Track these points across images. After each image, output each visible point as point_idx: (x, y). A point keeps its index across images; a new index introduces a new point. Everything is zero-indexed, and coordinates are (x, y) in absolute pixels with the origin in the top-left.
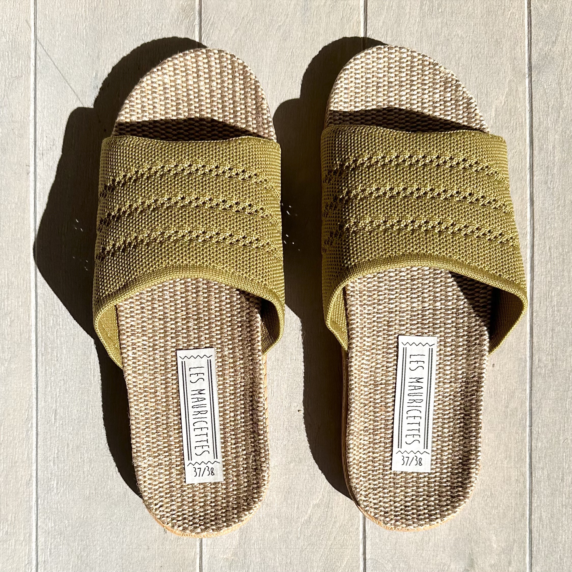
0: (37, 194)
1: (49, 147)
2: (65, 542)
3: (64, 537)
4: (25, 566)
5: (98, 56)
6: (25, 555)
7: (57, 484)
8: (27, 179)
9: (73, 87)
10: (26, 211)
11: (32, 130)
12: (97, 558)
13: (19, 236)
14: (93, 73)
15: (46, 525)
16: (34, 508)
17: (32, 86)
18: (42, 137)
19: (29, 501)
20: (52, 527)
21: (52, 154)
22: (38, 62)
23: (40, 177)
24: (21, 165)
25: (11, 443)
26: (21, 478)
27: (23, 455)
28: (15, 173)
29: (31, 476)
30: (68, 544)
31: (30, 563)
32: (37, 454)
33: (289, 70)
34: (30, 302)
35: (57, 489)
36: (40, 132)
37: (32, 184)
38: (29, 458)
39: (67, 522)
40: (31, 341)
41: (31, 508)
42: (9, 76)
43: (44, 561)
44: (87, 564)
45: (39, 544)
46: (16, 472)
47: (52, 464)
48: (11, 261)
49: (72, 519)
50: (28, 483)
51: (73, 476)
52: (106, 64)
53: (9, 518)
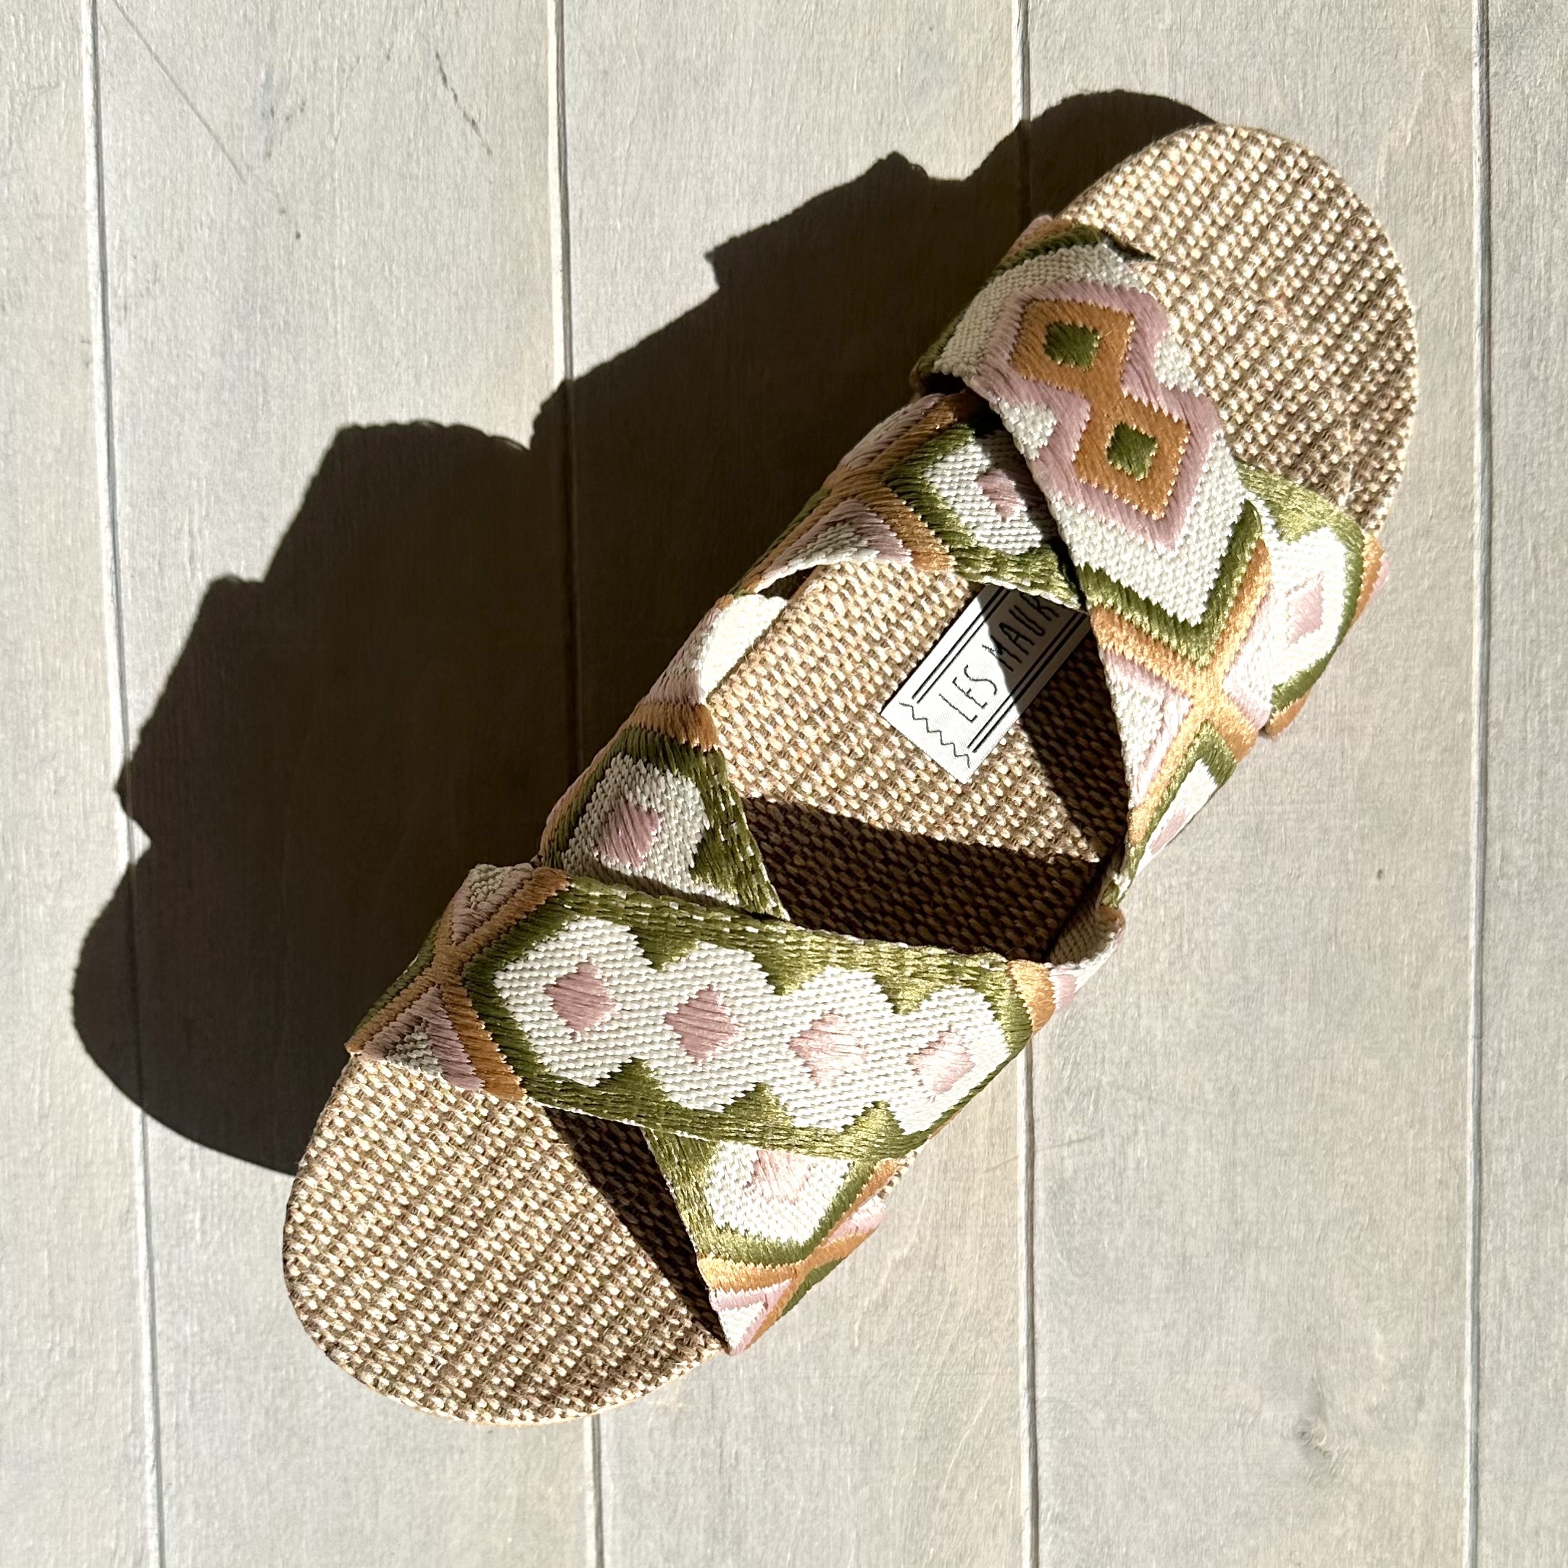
0: (116, 422)
1: (142, 287)
2: (229, 1373)
3: (229, 1360)
4: (126, 1439)
5: (272, 23)
6: (124, 1411)
7: (203, 1219)
8: (86, 380)
9: (205, 115)
10: (87, 471)
11: (93, 240)
12: (317, 1413)
13: (69, 542)
14: (258, 73)
15: (179, 1330)
16: (143, 1286)
17: (88, 112)
18: (122, 260)
19: (129, 1267)
20: (193, 1335)
21: (151, 307)
22: (102, 44)
23: (122, 372)
24: (66, 340)
25: (72, 1112)
26: (106, 1206)
27: (107, 1141)
28: (52, 362)
29: (132, 1200)
30: (240, 1380)
31: (137, 1430)
32: (145, 1142)
33: (810, 53)
34: (108, 725)
35: (204, 1233)
36: (116, 243)
37: (99, 393)
38: (123, 1153)
39: (233, 1320)
40: (114, 833)
41: (134, 1283)
42: (21, 84)
43: (177, 1425)
44: (291, 1429)
45: (162, 1380)
46: (91, 1190)
47: (186, 1167)
48: (50, 611)
49: (246, 1312)
50: (125, 1218)
51: (244, 1197)
52: (294, 46)
53: (77, 1314)
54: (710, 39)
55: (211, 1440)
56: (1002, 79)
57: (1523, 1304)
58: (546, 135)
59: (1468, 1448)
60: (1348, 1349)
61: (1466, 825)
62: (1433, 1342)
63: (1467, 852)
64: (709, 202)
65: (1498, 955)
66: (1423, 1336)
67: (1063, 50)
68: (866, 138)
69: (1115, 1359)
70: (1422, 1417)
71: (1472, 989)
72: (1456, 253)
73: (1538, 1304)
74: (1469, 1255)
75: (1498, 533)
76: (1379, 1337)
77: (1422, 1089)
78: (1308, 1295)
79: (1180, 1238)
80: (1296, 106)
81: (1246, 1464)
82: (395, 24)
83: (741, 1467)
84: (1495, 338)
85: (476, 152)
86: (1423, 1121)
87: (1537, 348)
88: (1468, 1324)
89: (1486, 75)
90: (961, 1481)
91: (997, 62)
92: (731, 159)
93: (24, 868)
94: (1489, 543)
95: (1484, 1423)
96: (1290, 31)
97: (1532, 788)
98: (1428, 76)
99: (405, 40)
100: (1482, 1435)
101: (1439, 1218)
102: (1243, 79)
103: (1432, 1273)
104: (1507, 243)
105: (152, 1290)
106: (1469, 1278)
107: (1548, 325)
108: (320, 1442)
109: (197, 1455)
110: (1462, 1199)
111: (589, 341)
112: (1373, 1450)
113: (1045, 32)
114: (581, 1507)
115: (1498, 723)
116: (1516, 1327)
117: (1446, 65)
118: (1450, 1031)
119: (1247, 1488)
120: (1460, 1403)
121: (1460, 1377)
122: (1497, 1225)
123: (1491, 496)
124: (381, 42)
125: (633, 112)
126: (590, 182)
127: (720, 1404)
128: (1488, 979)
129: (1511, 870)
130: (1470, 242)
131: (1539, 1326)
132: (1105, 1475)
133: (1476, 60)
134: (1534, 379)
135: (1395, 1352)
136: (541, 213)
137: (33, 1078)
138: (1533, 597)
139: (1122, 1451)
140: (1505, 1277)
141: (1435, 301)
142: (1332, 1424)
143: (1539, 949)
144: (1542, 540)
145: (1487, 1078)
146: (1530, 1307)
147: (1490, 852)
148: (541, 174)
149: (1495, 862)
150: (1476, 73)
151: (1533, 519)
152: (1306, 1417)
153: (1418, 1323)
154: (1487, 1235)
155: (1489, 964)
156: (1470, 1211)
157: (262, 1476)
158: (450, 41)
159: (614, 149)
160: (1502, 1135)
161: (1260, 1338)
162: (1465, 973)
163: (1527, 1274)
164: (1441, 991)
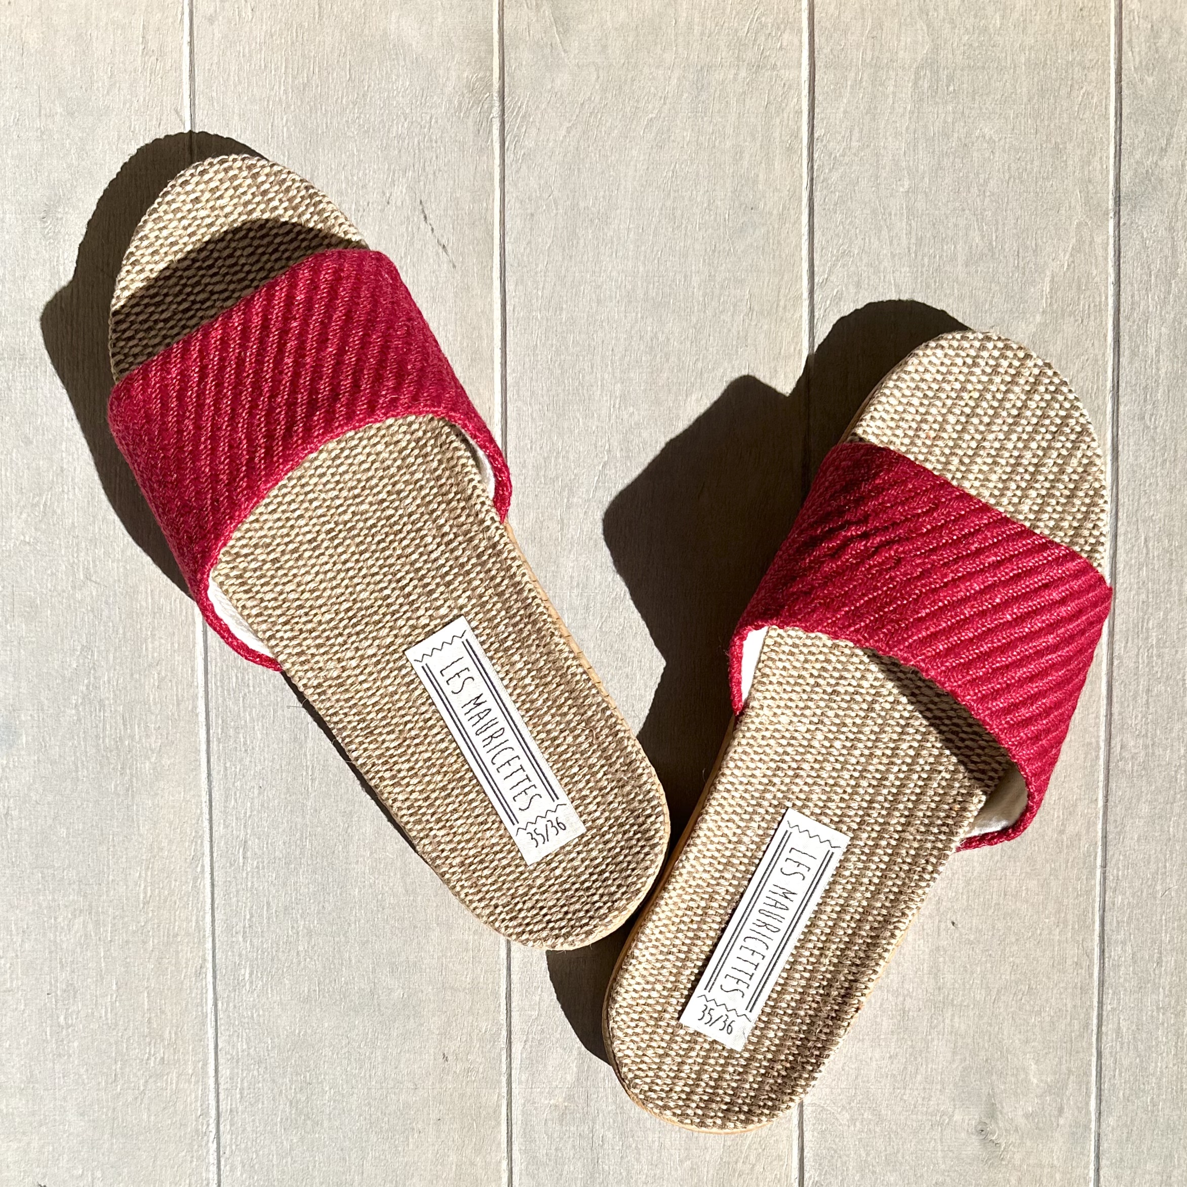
54: (602, 193)
55: (253, 1121)
56: (795, 223)
57: (1132, 1047)
58: (492, 256)
59: (1093, 1143)
60: (1013, 1075)
61: (1097, 725)
62: (1070, 1071)
63: (1098, 742)
64: (599, 302)
65: (1117, 811)
66: (1064, 1067)
67: (836, 204)
68: (704, 261)
69: (857, 1078)
70: (1062, 1121)
71: (1100, 834)
72: (1096, 343)
73: (1141, 1047)
74: (1095, 1013)
75: (1121, 531)
76: (1033, 1067)
77: (1065, 901)
78: (986, 1038)
79: (901, 998)
80: (991, 244)
81: (942, 1151)
82: (393, 181)
83: (606, 1146)
84: (1121, 400)
85: (445, 266)
86: (1065, 922)
87: (1149, 407)
88: (1094, 1059)
89: (1118, 225)
90: (752, 1158)
91: (792, 212)
92: (614, 274)
93: (137, 737)
94: (1115, 536)
95: (1103, 1126)
96: (988, 194)
97: (1142, 700)
98: (1079, 225)
99: (400, 192)
100: (1102, 1135)
101: (1076, 987)
102: (956, 225)
103: (1070, 1024)
104: (1130, 338)
105: (216, 1021)
106: (1095, 1028)
107: (1157, 391)
108: (326, 1124)
109: (244, 1130)
110: (1091, 975)
111: (518, 391)
112: (1029, 1144)
113: (825, 192)
114: (499, 1171)
115: (1120, 657)
116: (1126, 1063)
117: (1091, 218)
118: (1084, 863)
119: (943, 1167)
120: (1088, 1113)
121: (1088, 1095)
122: (1114, 993)
123: (1117, 506)
124: (384, 193)
125: (550, 241)
126: (520, 287)
127: (592, 1104)
128: (1110, 828)
129: (1126, 755)
130: (1105, 336)
131: (1142, 1061)
132: (848, 1156)
133: (1112, 214)
134: (1148, 428)
135: (1044, 1078)
136: (488, 307)
137: (140, 876)
138: (1144, 573)
139: (860, 1140)
140: (1119, 1028)
141: (1082, 375)
142: (1001, 1124)
143: (1145, 809)
144: (1151, 535)
145: (1109, 894)
146: (1136, 1048)
147: (1113, 742)
148: (488, 282)
149: (1117, 749)
150: (1111, 223)
151: (1144, 521)
152: (984, 1119)
153: (1061, 1058)
154: (1107, 1000)
155: (1111, 818)
156: (1096, 984)
157: (287, 1145)
158: (430, 193)
159: (537, 265)
160: (1118, 932)
161: (954, 1066)
162: (1095, 824)
163: (1134, 1027)
164: (1078, 835)
